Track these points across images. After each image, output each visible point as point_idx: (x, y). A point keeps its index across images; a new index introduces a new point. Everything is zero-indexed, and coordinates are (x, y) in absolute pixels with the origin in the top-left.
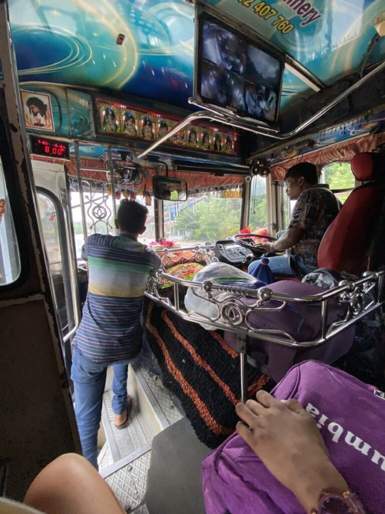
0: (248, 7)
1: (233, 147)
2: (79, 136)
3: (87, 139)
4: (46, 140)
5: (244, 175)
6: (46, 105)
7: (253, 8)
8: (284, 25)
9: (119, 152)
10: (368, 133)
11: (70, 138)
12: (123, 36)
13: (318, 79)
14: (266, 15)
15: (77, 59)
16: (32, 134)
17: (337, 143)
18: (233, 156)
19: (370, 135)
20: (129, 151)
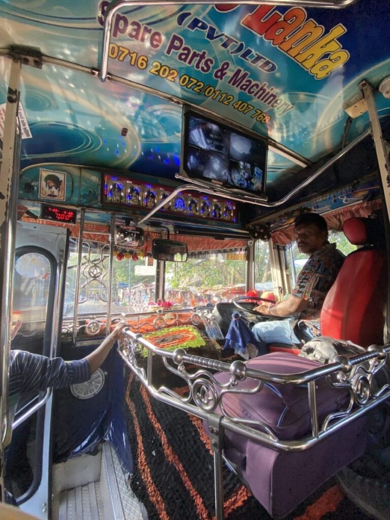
0: (228, 105)
1: (232, 214)
2: (86, 204)
3: (94, 208)
4: (56, 208)
5: (246, 240)
6: (61, 181)
7: (233, 105)
8: (262, 117)
9: (123, 218)
10: (361, 201)
11: (78, 207)
12: (127, 129)
13: (302, 156)
14: (245, 110)
15: (90, 147)
16: (45, 203)
17: (332, 210)
18: (232, 222)
19: (364, 202)
20: (132, 217)
